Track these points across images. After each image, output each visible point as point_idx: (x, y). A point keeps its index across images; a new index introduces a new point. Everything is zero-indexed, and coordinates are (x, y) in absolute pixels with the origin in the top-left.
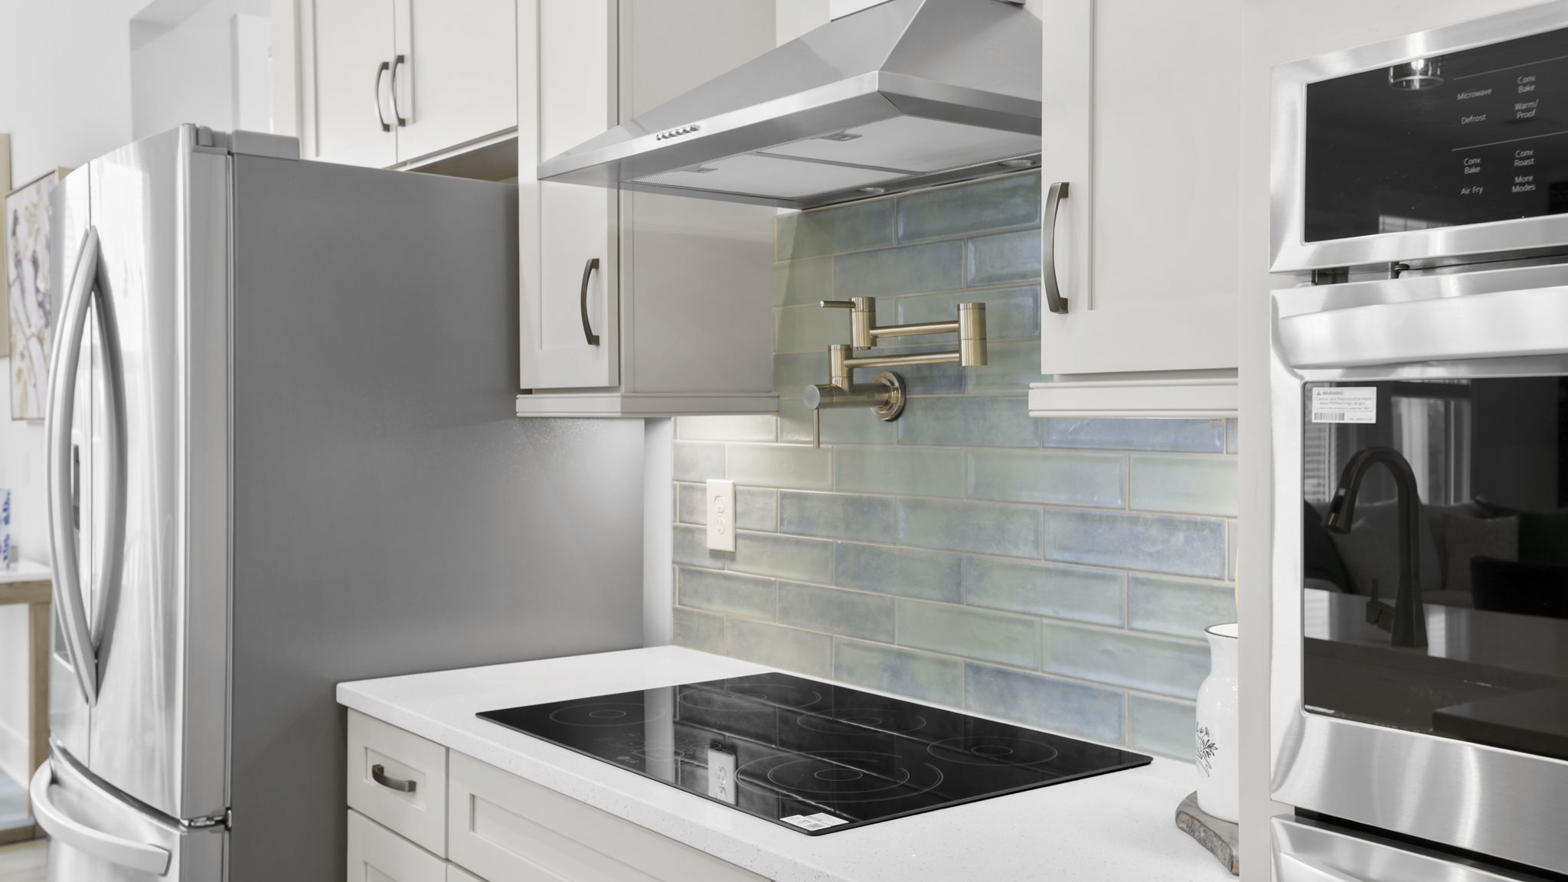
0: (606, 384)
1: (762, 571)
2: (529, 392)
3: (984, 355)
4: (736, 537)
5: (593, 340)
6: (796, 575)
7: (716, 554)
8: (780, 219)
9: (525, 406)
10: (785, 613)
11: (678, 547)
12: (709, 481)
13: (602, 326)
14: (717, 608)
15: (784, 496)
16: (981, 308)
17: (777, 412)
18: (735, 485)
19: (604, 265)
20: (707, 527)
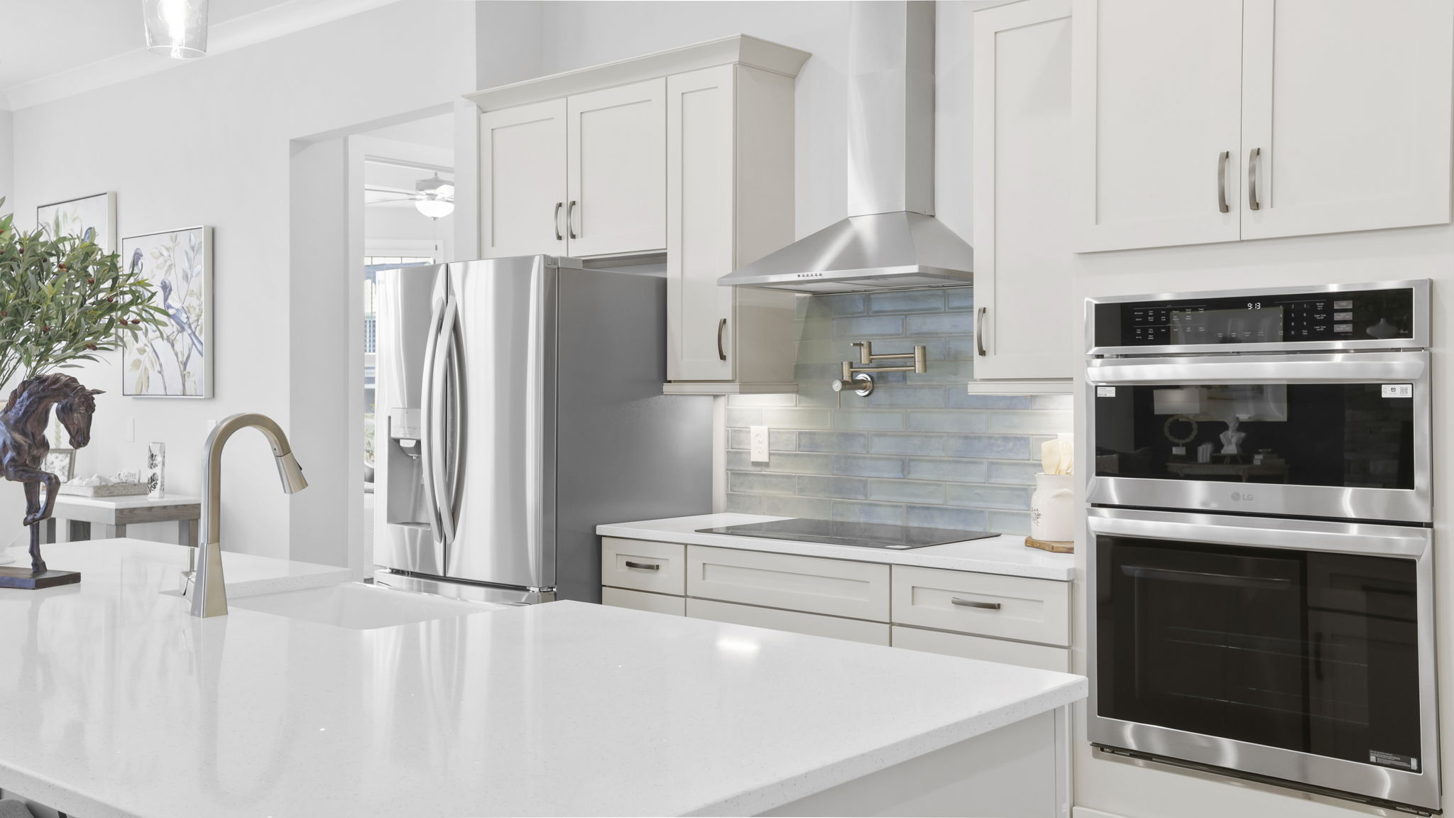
0: (730, 379)
1: (787, 471)
2: (670, 382)
3: (925, 368)
4: (770, 454)
5: (723, 357)
6: (808, 471)
7: (756, 464)
8: (798, 298)
9: (667, 388)
10: (802, 490)
11: (729, 462)
12: (751, 427)
13: (728, 352)
14: (757, 491)
15: (800, 433)
16: (924, 348)
17: (797, 392)
18: (769, 429)
19: (729, 322)
20: (751, 451)
